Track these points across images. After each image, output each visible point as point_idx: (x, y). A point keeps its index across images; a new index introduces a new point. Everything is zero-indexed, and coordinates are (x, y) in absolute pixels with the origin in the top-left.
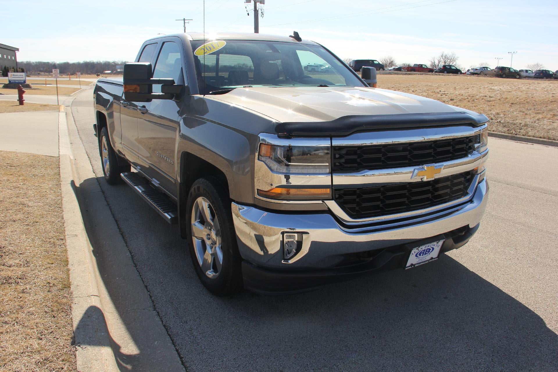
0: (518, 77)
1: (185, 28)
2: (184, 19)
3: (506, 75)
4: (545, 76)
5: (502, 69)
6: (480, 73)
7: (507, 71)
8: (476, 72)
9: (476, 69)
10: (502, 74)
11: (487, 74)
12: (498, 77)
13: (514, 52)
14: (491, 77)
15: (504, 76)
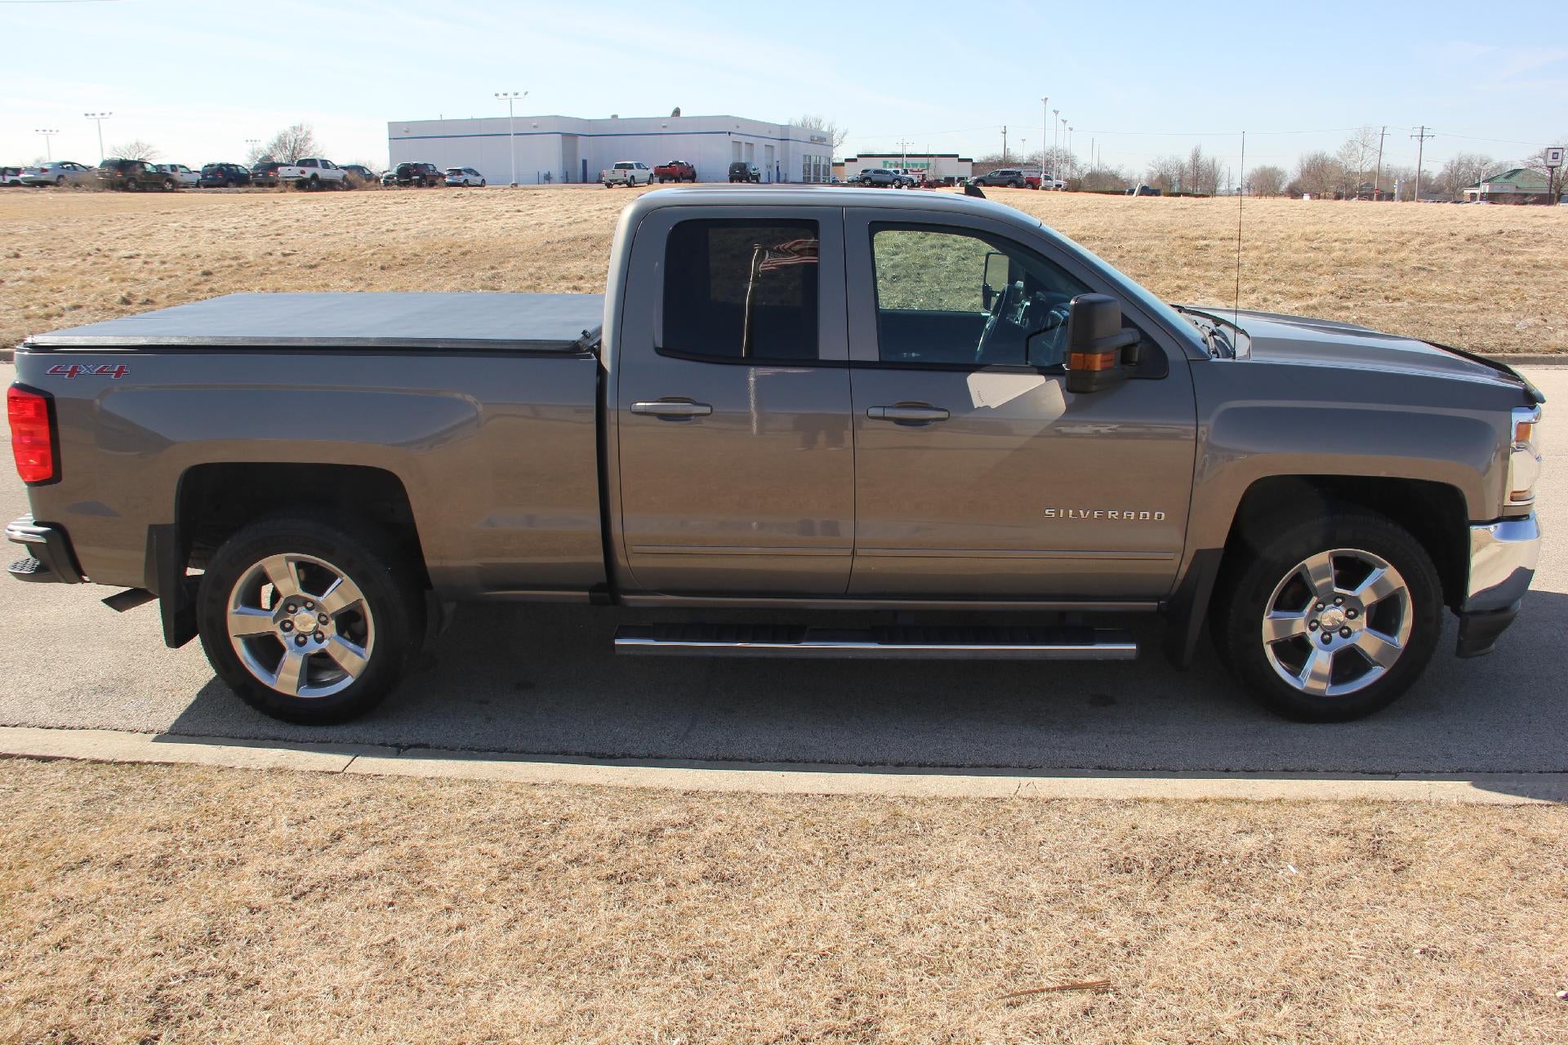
0: (168, 186)
3: (136, 183)
4: (232, 181)
5: (123, 165)
6: (58, 182)
7: (140, 171)
8: (43, 177)
9: (44, 170)
10: (125, 179)
11: (83, 183)
12: (118, 190)
13: (102, 114)
14: (99, 192)
15: (132, 185)
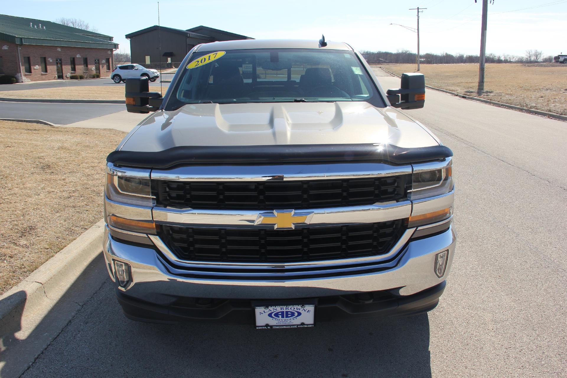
1: (418, 17)
2: (418, 8)
